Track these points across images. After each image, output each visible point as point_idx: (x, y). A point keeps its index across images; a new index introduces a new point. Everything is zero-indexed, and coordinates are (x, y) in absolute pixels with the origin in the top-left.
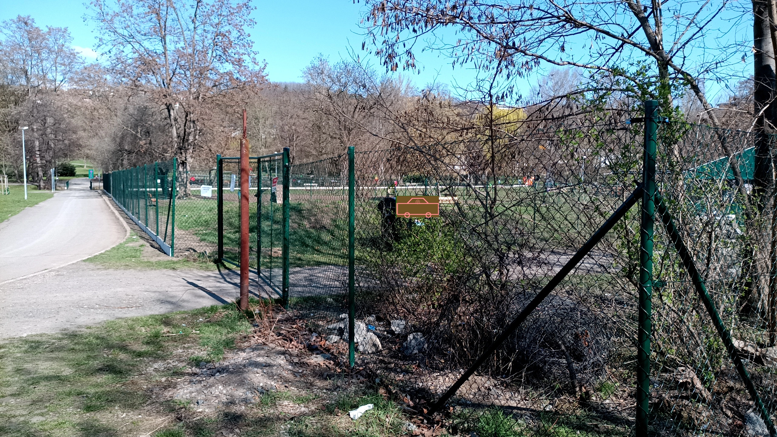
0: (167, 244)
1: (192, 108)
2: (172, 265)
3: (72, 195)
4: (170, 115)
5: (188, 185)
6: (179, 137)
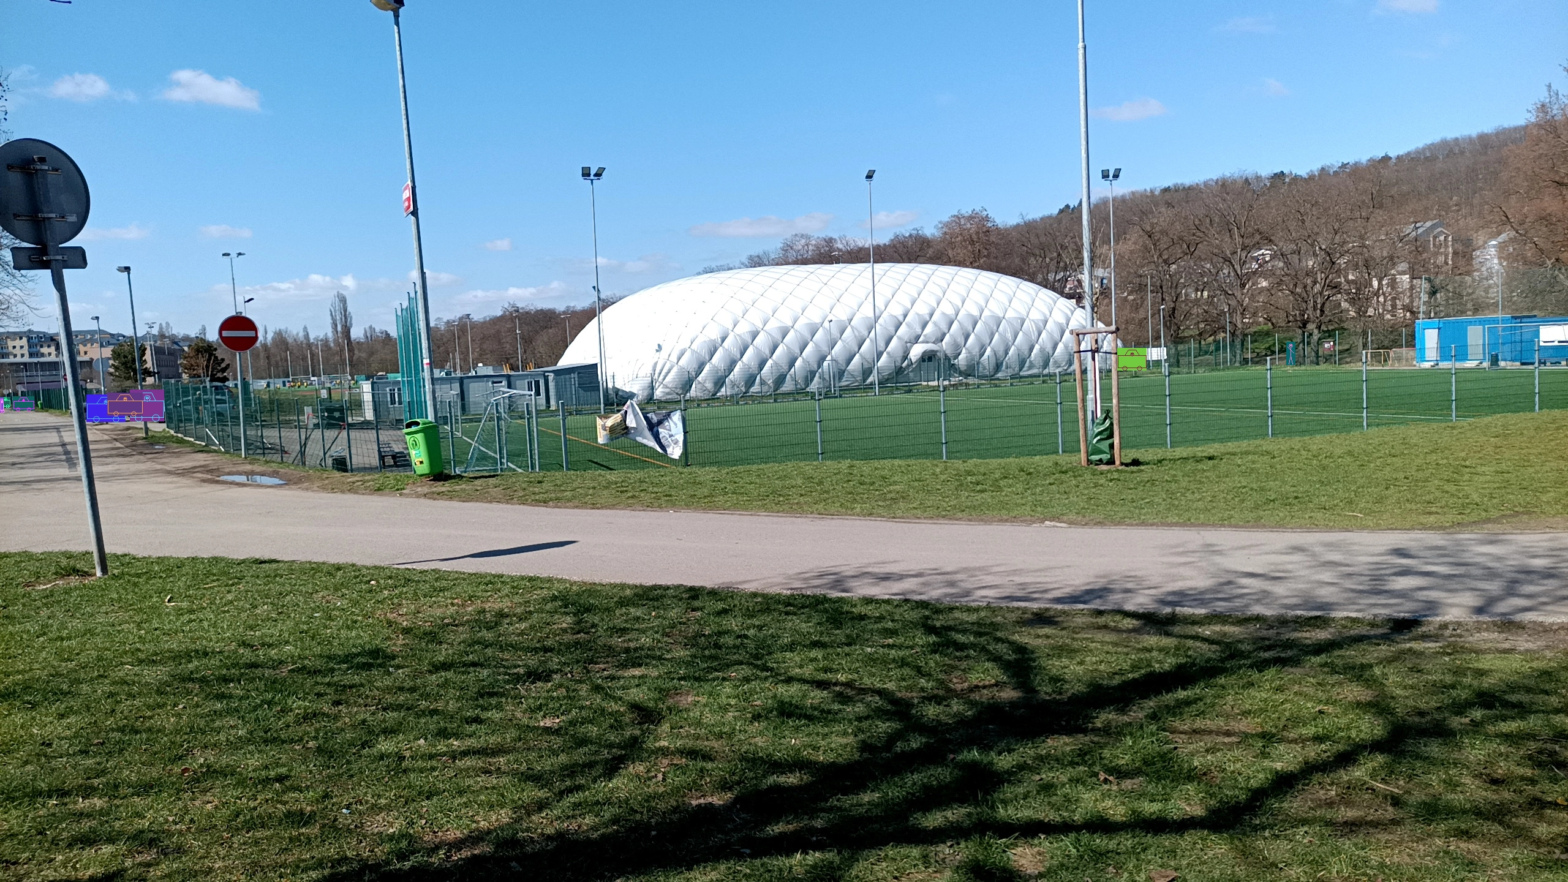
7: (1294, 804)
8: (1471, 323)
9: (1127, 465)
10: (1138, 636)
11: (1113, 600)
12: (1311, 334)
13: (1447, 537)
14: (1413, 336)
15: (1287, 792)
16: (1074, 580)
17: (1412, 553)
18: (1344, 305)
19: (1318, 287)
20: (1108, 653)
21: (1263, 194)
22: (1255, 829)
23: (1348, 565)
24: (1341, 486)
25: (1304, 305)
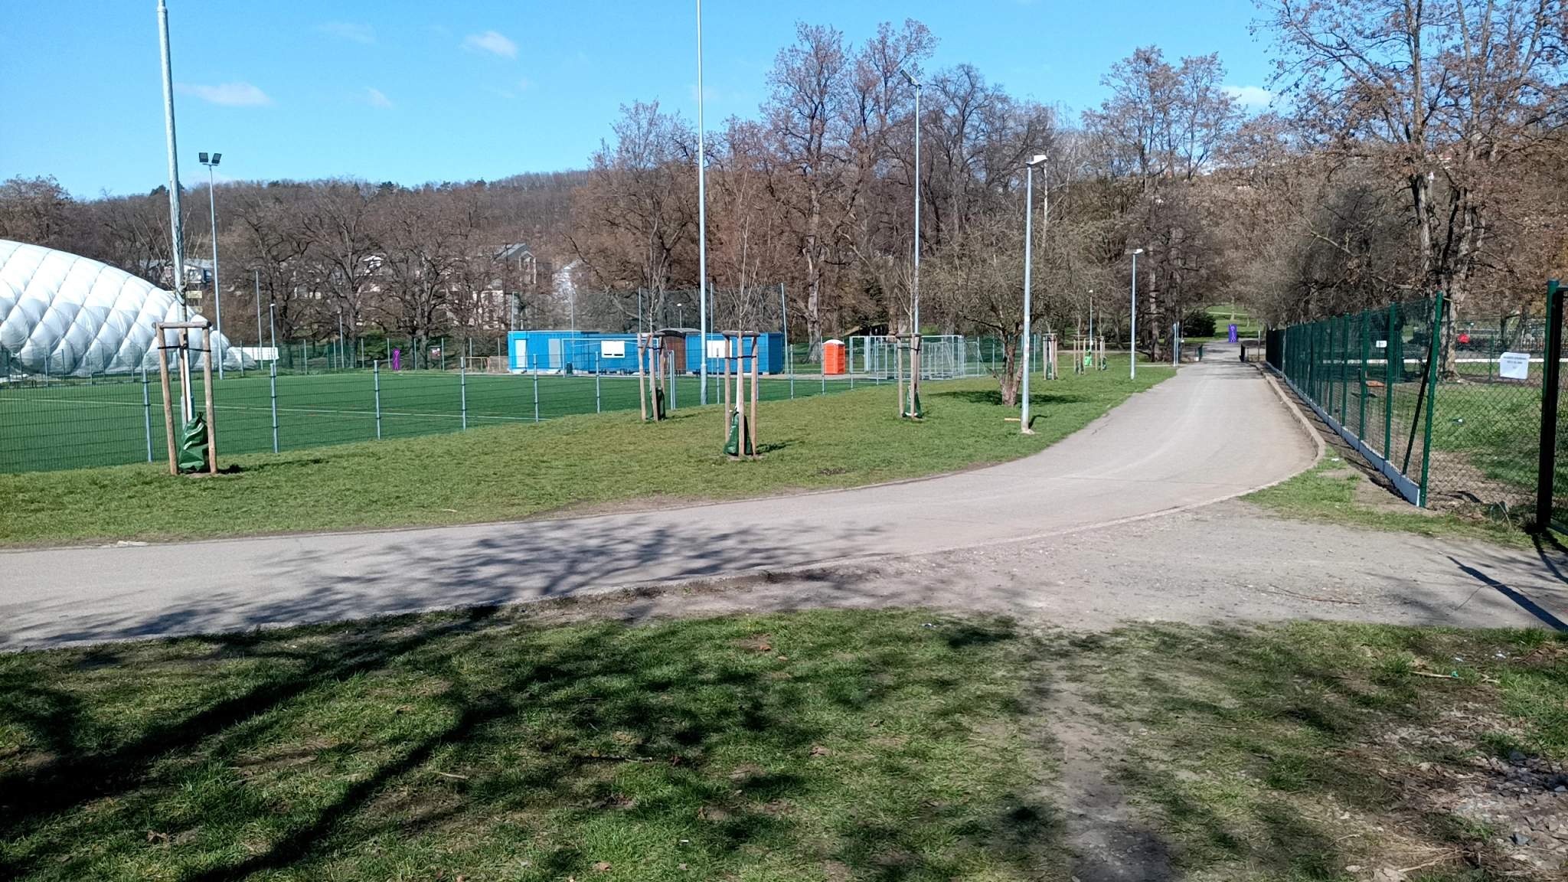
0: (1410, 479)
1: (1470, 179)
2: (1422, 525)
3: (1208, 372)
4: (1417, 200)
5: (1451, 352)
6: (1434, 246)
7: (367, 816)
8: (550, 336)
9: (224, 472)
10: (215, 662)
11: (193, 625)
12: (420, 340)
13: (525, 525)
14: (506, 345)
15: (360, 803)
16: (147, 606)
17: (495, 543)
18: (449, 314)
19: (424, 297)
20: (176, 686)
21: (372, 201)
22: (323, 852)
23: (439, 560)
24: (439, 483)
25: (413, 312)
